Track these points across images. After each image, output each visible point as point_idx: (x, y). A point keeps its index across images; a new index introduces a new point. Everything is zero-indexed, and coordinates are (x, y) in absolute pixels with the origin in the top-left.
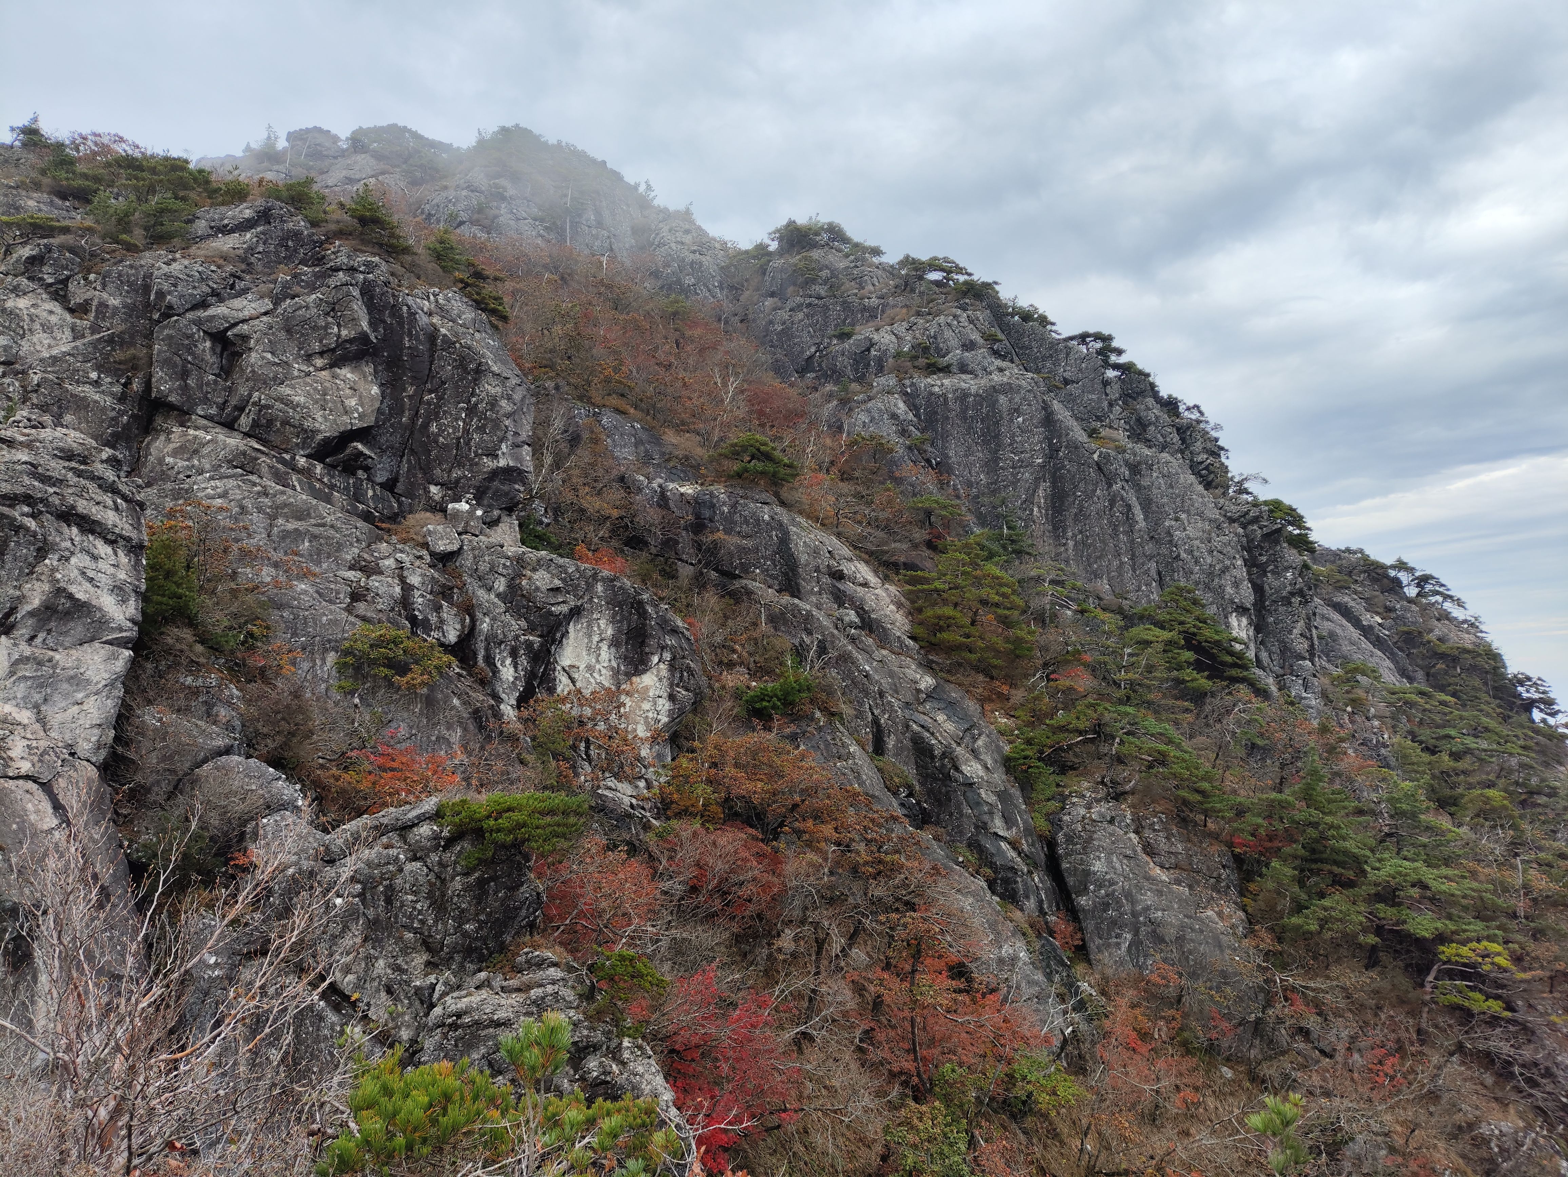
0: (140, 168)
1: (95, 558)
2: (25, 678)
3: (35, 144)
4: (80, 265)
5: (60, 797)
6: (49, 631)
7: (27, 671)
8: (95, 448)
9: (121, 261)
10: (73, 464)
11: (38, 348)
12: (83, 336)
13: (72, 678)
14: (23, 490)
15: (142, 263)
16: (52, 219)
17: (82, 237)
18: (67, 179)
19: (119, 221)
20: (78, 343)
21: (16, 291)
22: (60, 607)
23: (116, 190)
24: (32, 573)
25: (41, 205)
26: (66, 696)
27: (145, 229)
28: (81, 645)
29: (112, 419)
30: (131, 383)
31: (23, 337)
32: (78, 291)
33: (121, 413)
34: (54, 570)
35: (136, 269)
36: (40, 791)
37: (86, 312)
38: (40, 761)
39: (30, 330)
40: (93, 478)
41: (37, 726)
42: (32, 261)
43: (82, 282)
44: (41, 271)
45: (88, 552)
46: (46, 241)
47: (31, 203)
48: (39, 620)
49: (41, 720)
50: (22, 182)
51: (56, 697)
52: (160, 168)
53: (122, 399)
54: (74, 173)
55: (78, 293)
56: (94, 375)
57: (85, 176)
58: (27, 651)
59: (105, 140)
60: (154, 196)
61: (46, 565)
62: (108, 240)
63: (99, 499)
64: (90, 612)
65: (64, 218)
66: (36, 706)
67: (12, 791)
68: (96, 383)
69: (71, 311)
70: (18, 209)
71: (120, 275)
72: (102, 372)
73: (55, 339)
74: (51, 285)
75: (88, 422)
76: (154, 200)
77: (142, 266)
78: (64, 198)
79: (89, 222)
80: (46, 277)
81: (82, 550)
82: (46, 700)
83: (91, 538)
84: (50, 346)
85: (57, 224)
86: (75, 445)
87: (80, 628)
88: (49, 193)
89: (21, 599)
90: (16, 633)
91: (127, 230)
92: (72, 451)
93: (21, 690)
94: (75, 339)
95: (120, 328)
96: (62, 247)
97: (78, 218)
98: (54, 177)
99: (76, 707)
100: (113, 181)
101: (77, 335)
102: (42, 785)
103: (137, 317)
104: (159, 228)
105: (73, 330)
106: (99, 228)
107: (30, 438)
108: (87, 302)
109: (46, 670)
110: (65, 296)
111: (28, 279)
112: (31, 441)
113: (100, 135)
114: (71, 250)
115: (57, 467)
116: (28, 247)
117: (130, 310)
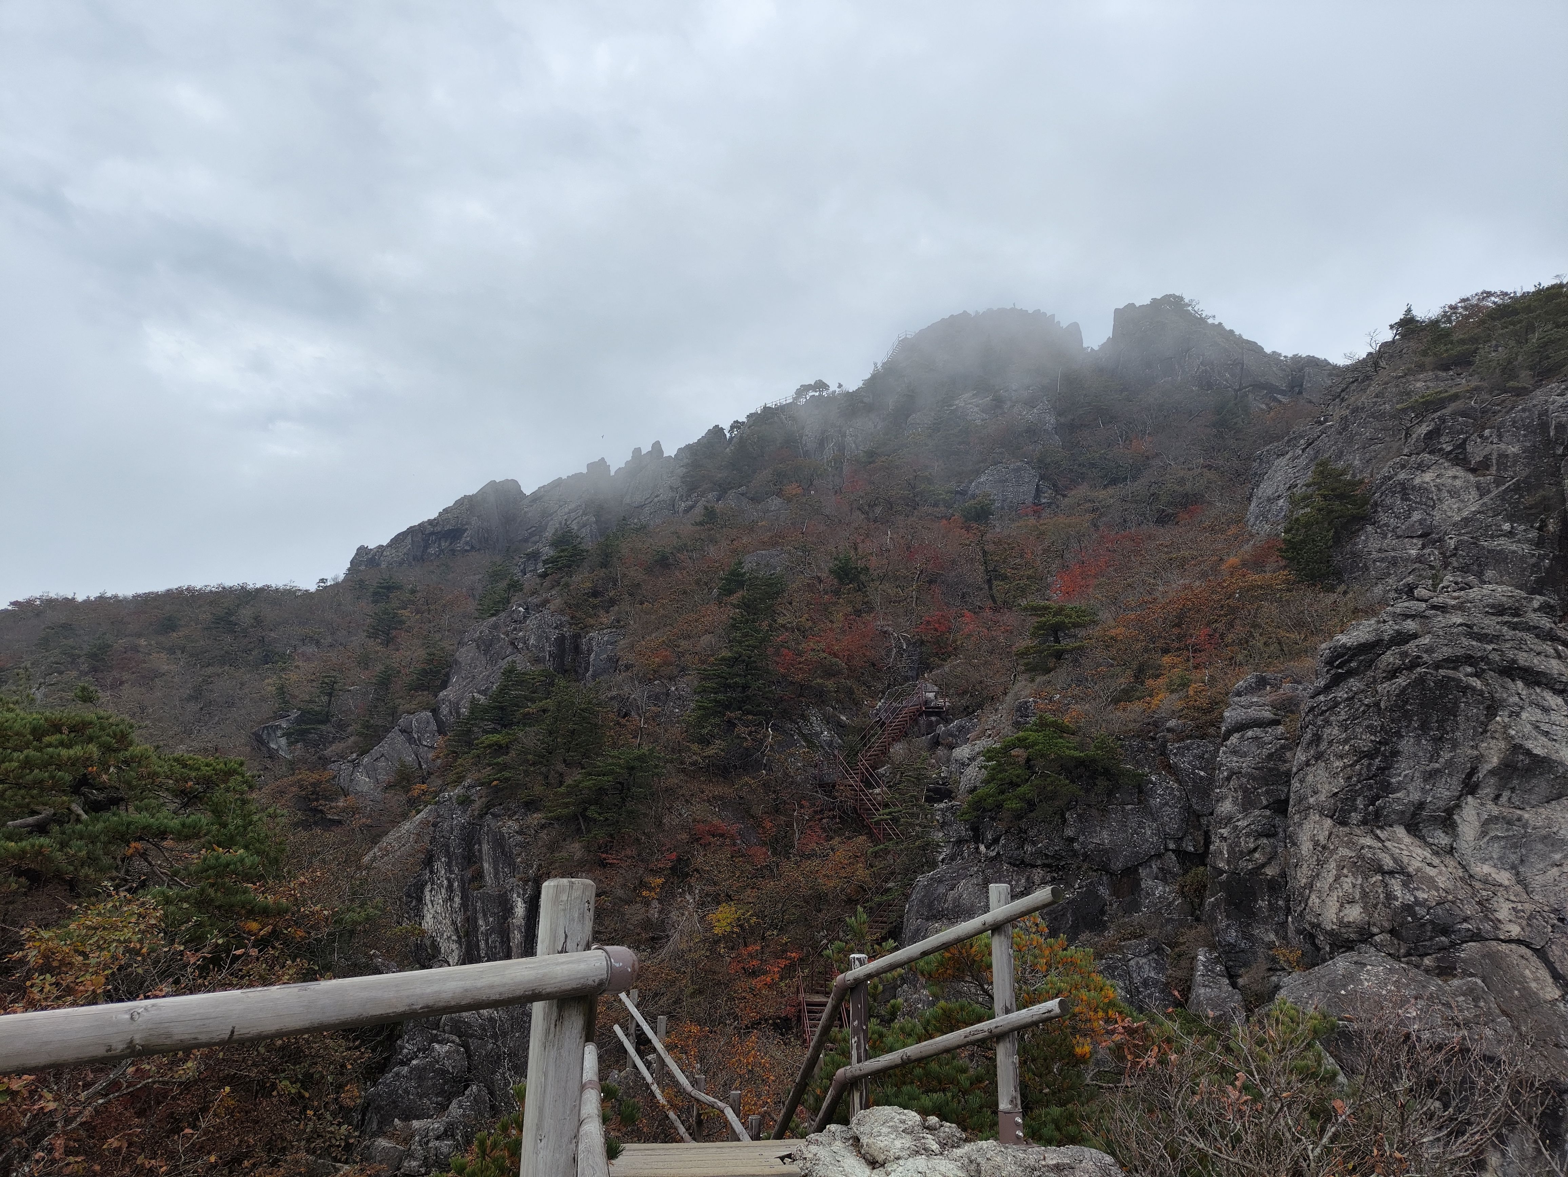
0: (1515, 312)
1: (1546, 710)
2: (1497, 837)
3: (1413, 332)
4: (1474, 425)
5: (1558, 966)
6: (1513, 790)
7: (1498, 830)
8: (1525, 598)
9: (1512, 408)
10: (1506, 618)
11: (1449, 514)
12: (1489, 492)
13: (1545, 837)
14: (1462, 651)
15: (1535, 402)
16: (1440, 392)
17: (1471, 398)
18: (1447, 351)
19: (1503, 371)
20: (1485, 499)
21: (1422, 467)
22: (1519, 764)
23: (1494, 343)
24: (1485, 731)
25: (1428, 383)
26: (1543, 857)
27: (1531, 369)
28: (1548, 802)
29: (1534, 565)
30: (1546, 526)
31: (1433, 507)
32: (1476, 450)
33: (1541, 558)
34: (1506, 727)
35: (1529, 410)
36: (1535, 958)
37: (1487, 468)
38: (1529, 925)
39: (1439, 499)
40: (1528, 628)
41: (1519, 888)
42: (1429, 435)
43: (1479, 440)
44: (1439, 443)
45: (1538, 705)
46: (1439, 414)
47: (1419, 385)
48: (1501, 779)
49: (1521, 881)
50: (1409, 369)
51: (1533, 859)
52: (1535, 304)
53: (1539, 543)
54: (1452, 343)
55: (1476, 451)
56: (1506, 527)
57: (1462, 342)
58: (1495, 811)
59: (1474, 301)
60: (1534, 332)
61: (1498, 723)
62: (1496, 392)
63: (1539, 648)
64: (1552, 767)
65: (1451, 387)
66: (1513, 867)
67: (1507, 956)
68: (1511, 534)
69: (1473, 471)
70: (1408, 394)
71: (1514, 422)
72: (1515, 522)
73: (1463, 501)
74: (1450, 452)
75: (1510, 574)
76: (1534, 338)
77: (1534, 406)
78: (1446, 368)
79: (1474, 383)
80: (1444, 446)
81: (1531, 703)
82: (1522, 861)
83: (1538, 690)
84: (1459, 509)
85: (1446, 394)
86: (1504, 599)
87: (1544, 785)
88: (1432, 370)
89: (1480, 759)
90: (1481, 792)
91: (1514, 376)
92: (1503, 605)
93: (1496, 850)
94: (1481, 496)
95: (1524, 474)
96: (1454, 414)
97: (1464, 382)
98: (1435, 354)
99: (1555, 869)
100: (1489, 335)
101: (1482, 491)
102: (1535, 951)
103: (1540, 458)
104: (1545, 363)
105: (1478, 489)
106: (1485, 384)
107: (1461, 600)
108: (1487, 458)
109: (1516, 829)
110: (1464, 459)
111: (1429, 453)
112: (1462, 603)
113: (1468, 299)
114: (1464, 414)
115: (1491, 625)
116: (1424, 425)
117: (1531, 453)
